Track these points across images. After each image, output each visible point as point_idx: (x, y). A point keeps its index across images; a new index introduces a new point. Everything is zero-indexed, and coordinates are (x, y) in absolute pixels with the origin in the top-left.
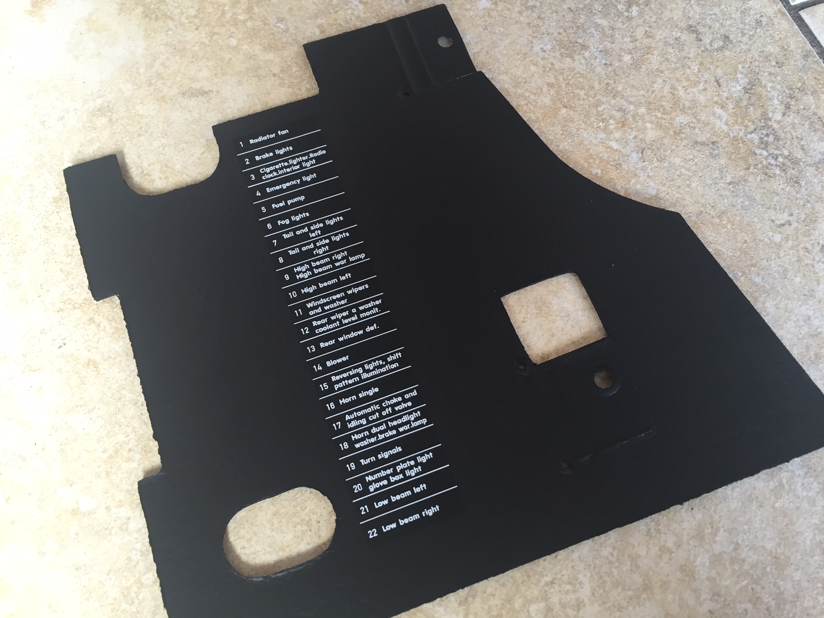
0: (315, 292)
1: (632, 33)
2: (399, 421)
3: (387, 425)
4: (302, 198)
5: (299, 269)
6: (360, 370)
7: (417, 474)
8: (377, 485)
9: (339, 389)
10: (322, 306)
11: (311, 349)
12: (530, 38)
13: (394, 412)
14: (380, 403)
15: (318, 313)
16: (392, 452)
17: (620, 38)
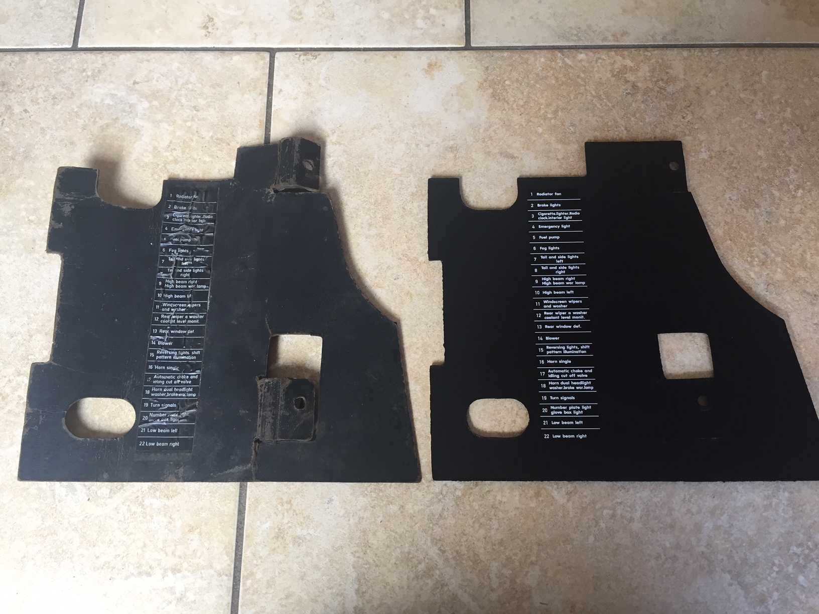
0: (550, 296)
1: (792, 207)
2: (578, 383)
3: (570, 383)
4: (558, 238)
5: (545, 279)
6: (564, 348)
7: (579, 415)
8: (556, 413)
9: (549, 354)
10: (553, 304)
11: (539, 327)
12: (725, 188)
13: (576, 377)
14: (570, 370)
15: (549, 308)
16: (569, 398)
17: (783, 207)
